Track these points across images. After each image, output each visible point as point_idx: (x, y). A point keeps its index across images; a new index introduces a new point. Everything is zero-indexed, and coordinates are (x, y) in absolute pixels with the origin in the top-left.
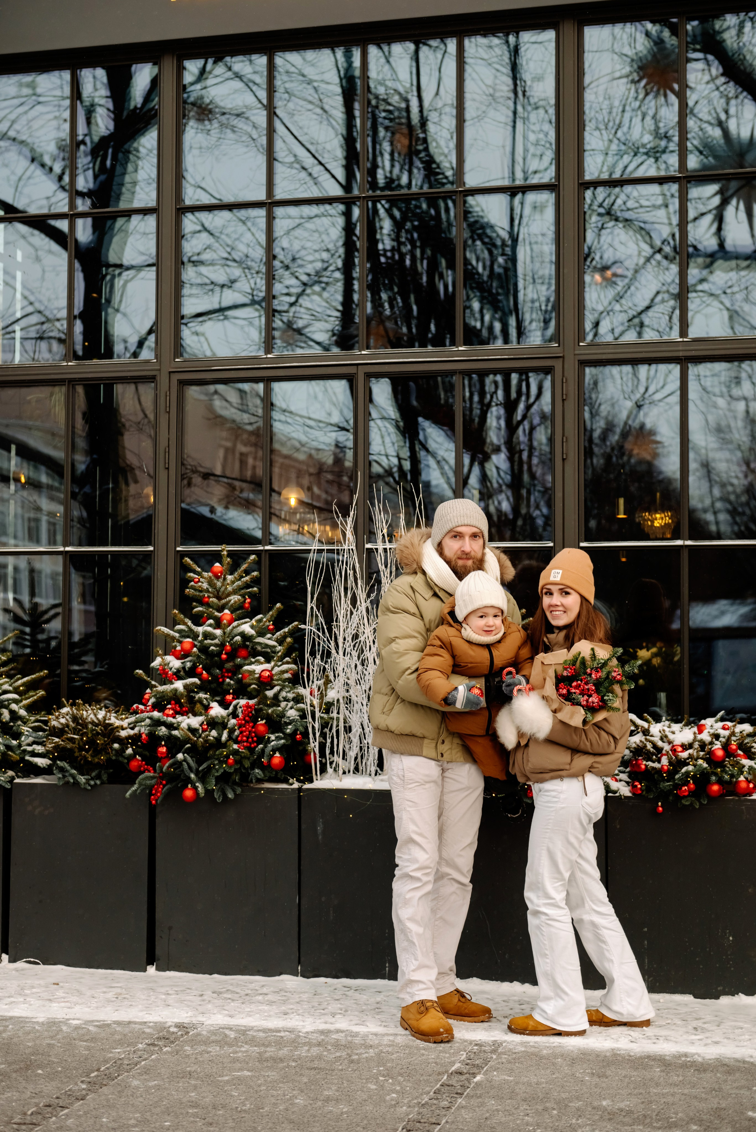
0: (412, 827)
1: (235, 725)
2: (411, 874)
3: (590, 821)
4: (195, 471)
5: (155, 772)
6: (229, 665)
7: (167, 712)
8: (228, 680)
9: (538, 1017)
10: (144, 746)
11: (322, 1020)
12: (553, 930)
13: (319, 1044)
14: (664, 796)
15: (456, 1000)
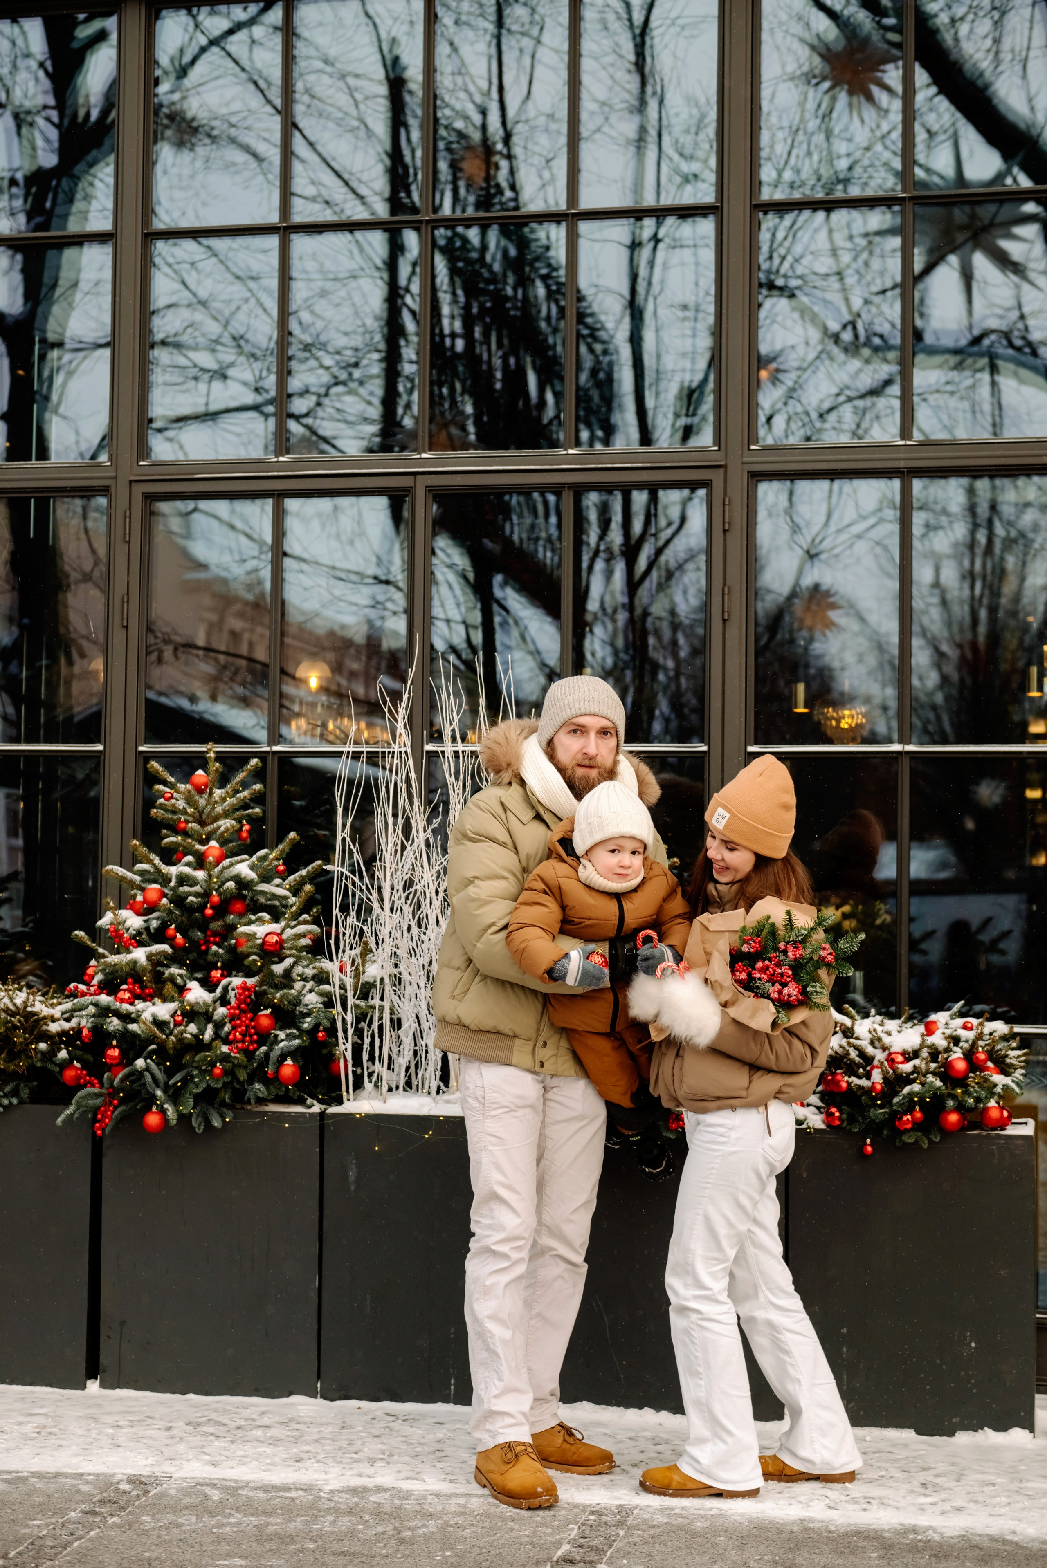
0: (496, 1176)
1: (224, 1017)
2: (494, 1247)
3: (771, 1172)
4: (167, 641)
5: (102, 1086)
6: (216, 925)
7: (121, 995)
8: (214, 948)
9: (686, 1468)
10: (85, 1047)
11: (355, 1471)
12: (708, 1335)
13: (350, 1512)
14: (874, 1129)
15: (560, 1441)
